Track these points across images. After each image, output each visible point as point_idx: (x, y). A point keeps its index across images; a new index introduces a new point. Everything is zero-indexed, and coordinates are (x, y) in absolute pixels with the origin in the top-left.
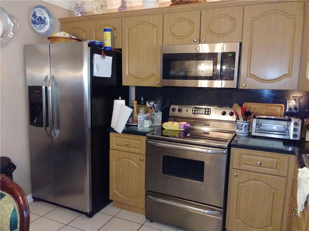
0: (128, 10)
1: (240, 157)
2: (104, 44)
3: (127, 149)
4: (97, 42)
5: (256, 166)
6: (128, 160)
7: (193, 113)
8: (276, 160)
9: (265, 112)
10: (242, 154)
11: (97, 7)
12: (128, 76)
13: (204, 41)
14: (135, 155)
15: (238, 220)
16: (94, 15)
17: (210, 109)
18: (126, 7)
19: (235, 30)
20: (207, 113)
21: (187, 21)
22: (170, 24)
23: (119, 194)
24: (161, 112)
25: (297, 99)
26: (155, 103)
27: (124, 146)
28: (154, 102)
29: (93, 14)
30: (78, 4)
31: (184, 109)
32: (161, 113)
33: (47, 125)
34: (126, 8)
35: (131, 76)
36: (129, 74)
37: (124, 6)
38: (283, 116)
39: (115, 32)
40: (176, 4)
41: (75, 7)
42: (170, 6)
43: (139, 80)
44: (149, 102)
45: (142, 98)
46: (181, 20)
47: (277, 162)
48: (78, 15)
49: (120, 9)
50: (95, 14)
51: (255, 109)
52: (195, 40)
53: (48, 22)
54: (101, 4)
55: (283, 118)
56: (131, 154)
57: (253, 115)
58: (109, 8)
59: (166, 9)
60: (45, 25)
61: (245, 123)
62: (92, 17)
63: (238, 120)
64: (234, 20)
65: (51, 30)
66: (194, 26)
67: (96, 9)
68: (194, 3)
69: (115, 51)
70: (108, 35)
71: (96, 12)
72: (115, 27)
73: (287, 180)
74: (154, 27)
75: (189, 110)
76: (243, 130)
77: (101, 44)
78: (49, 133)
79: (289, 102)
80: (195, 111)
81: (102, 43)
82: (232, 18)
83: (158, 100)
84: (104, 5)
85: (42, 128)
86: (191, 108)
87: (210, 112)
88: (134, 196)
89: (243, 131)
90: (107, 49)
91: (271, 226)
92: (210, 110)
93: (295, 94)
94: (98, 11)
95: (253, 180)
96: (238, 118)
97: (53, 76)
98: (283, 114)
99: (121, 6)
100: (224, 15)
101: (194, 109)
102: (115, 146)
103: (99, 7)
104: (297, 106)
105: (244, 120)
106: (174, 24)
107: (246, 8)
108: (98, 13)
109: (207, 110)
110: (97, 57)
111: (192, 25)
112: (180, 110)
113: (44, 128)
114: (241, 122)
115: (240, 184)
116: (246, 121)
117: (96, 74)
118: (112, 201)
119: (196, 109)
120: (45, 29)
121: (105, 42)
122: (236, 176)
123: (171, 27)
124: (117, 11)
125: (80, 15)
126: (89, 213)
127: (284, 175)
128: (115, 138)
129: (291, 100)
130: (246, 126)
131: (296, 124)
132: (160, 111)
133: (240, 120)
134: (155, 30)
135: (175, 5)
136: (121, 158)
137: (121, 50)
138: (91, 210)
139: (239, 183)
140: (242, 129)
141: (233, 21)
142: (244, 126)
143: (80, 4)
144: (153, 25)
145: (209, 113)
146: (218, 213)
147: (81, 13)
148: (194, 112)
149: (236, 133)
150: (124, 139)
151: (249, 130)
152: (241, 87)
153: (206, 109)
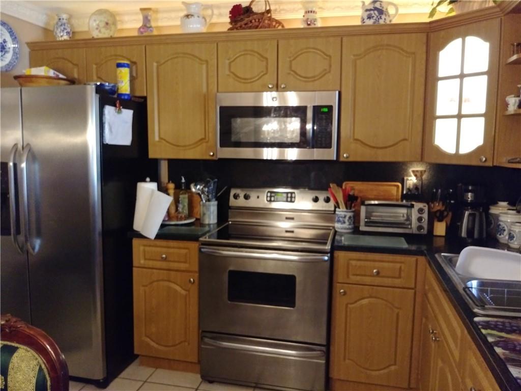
0: (155, 33)
1: (348, 265)
2: (118, 89)
3: (164, 265)
4: (107, 86)
5: (371, 276)
6: (166, 283)
7: (267, 201)
8: (398, 265)
9: (375, 195)
10: (350, 259)
11: (98, 25)
12: (159, 142)
13: (284, 88)
14: (179, 273)
15: (347, 361)
16: (93, 39)
17: (294, 193)
18: (151, 27)
19: (330, 72)
20: (289, 199)
21: (256, 55)
22: (228, 60)
23: (152, 344)
24: (216, 200)
25: (418, 174)
26: (205, 187)
27: (160, 260)
28: (204, 185)
29: (91, 37)
30: (61, 18)
31: (253, 194)
32: (216, 203)
33: (18, 232)
34: (151, 29)
35: (163, 141)
36: (160, 138)
37: (148, 25)
38: (400, 200)
39: (134, 68)
40: (239, 28)
41: (57, 24)
42: (229, 30)
43: (178, 148)
44: (196, 185)
45: (183, 179)
46: (247, 54)
47: (400, 268)
48: (62, 36)
49: (142, 30)
50: (95, 37)
51: (360, 191)
52: (270, 86)
53: (9, 48)
54: (106, 20)
55: (400, 203)
56: (172, 273)
57: (359, 200)
58: (119, 27)
59: (222, 35)
60: (4, 54)
61: (350, 212)
62: (89, 41)
63: (337, 209)
64: (328, 58)
65: (15, 62)
66: (267, 63)
67: (97, 29)
68: (266, 27)
69: (137, 100)
70: (125, 73)
71: (96, 34)
72: (134, 60)
73: (415, 294)
74: (203, 62)
75: (261, 196)
76: (347, 223)
77: (113, 89)
78: (21, 247)
79: (407, 180)
80: (271, 197)
81: (114, 86)
82: (325, 54)
83: (209, 182)
84: (110, 22)
85: (9, 237)
86: (264, 192)
87: (295, 197)
88: (179, 344)
89: (346, 225)
90: (123, 97)
91: (395, 364)
92: (293, 195)
93: (414, 167)
94: (100, 31)
95: (367, 298)
96: (337, 206)
97: (28, 144)
98: (400, 197)
99: (142, 25)
100: (314, 48)
101: (269, 194)
102: (142, 262)
103: (102, 25)
104: (418, 184)
105: (347, 208)
106: (235, 60)
107: (345, 39)
108: (101, 36)
109: (289, 195)
110: (109, 110)
111: (264, 63)
112: (247, 197)
113: (12, 236)
114: (343, 211)
115: (350, 306)
116: (350, 209)
117: (109, 140)
118: (137, 356)
119: (273, 195)
120: (5, 61)
121: (120, 85)
122: (342, 294)
123: (230, 63)
124: (136, 34)
125: (66, 37)
126: (101, 381)
127: (410, 287)
128: (142, 248)
129: (410, 176)
130: (350, 218)
131: (421, 211)
132: (214, 199)
133: (340, 207)
134: (204, 66)
135: (237, 29)
136: (154, 281)
137: (145, 98)
138: (105, 376)
139: (347, 305)
140: (344, 222)
141: (326, 59)
142: (347, 218)
143: (65, 18)
144: (200, 59)
145: (293, 199)
146: (318, 354)
147: (68, 33)
148: (269, 199)
149: (337, 229)
150: (159, 249)
151: (354, 223)
152: (342, 159)
153: (287, 193)
